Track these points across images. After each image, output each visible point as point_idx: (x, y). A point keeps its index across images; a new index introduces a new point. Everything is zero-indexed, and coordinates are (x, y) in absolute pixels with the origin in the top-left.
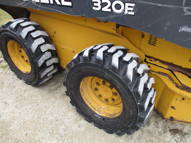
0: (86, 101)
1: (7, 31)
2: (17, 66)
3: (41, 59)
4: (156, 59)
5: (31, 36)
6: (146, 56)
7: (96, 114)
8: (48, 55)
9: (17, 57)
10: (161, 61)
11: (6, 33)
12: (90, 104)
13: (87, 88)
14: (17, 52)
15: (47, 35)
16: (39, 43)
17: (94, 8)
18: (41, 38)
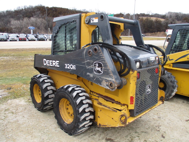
0: (62, 115)
1: (35, 79)
2: (36, 99)
3: (46, 93)
4: (95, 93)
5: (45, 81)
6: (91, 91)
7: (65, 123)
8: (51, 92)
9: (37, 94)
10: (97, 94)
11: (34, 80)
12: (64, 117)
13: (64, 108)
14: (38, 91)
15: (53, 82)
16: (47, 85)
17: (66, 68)
18: (49, 83)
